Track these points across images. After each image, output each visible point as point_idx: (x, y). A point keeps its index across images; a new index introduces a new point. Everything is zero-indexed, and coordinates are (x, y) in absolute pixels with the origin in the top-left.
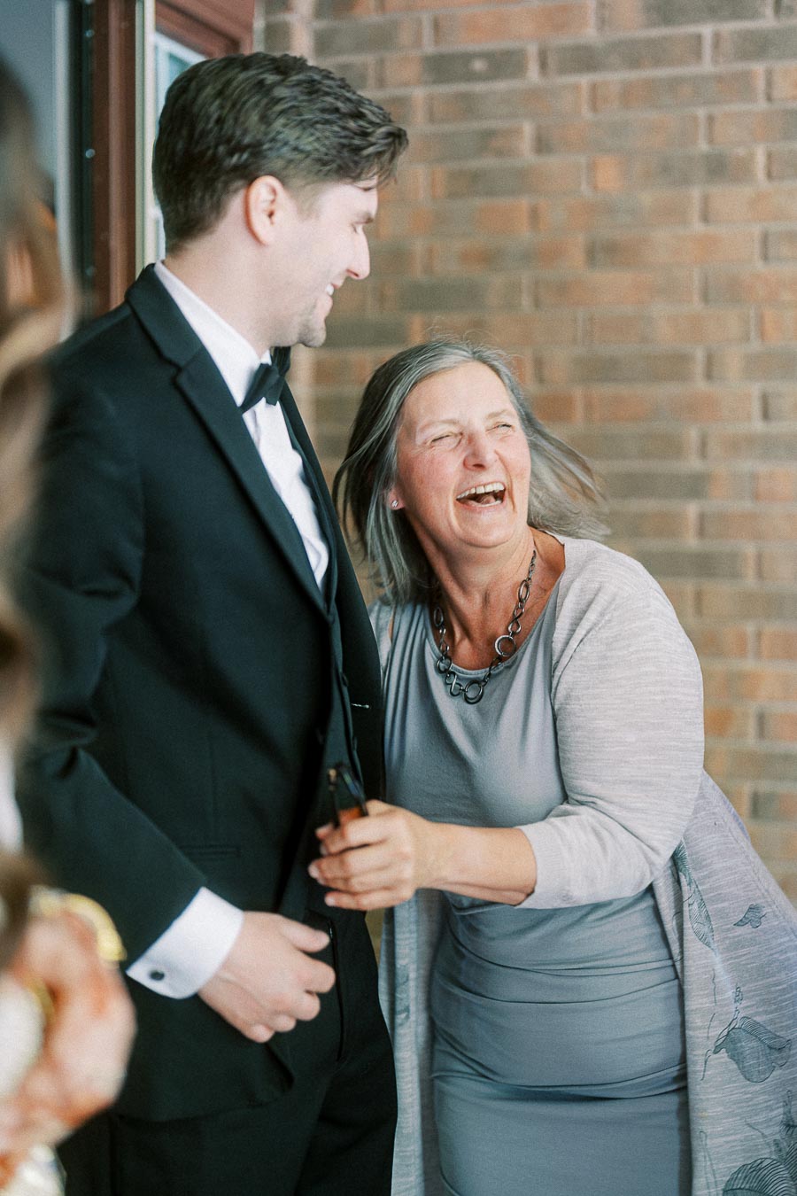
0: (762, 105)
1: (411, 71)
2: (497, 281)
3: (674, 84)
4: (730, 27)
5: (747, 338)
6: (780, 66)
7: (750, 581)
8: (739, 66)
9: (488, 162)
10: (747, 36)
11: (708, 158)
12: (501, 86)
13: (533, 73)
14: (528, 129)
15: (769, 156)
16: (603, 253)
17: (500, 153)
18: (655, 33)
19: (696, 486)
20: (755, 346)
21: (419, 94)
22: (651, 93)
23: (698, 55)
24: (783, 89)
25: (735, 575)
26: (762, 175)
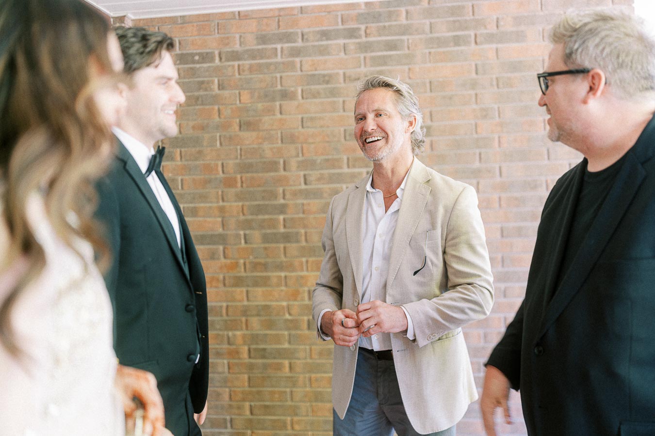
0: (299, 73)
2: (207, 136)
3: (268, 65)
4: (286, 45)
5: (298, 156)
6: (305, 59)
7: (304, 244)
8: (290, 59)
9: (202, 93)
10: (292, 48)
11: (281, 91)
12: (205, 65)
13: (217, 61)
14: (216, 81)
15: (302, 91)
16: (246, 125)
17: (206, 90)
18: (260, 47)
19: (282, 209)
20: (300, 158)
22: (259, 68)
23: (276, 55)
24: (306, 67)
25: (298, 241)
26: (300, 97)
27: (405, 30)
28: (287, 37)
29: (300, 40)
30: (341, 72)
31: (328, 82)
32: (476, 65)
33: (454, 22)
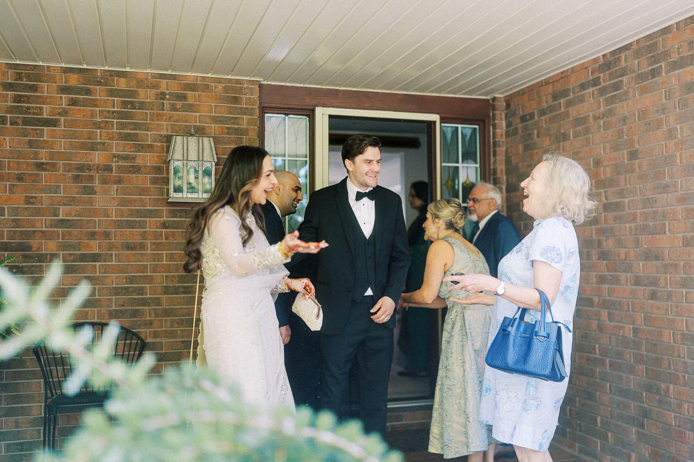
0: (571, 119)
1: (518, 121)
3: (557, 116)
4: (565, 99)
6: (572, 108)
8: (567, 109)
9: (530, 142)
10: (568, 101)
11: (563, 135)
12: (531, 122)
13: (536, 118)
14: (536, 132)
15: (573, 132)
17: (531, 139)
18: (554, 103)
21: (519, 126)
22: (554, 119)
23: (561, 107)
24: (574, 114)
26: (572, 138)
27: (623, 73)
28: (565, 93)
29: (571, 94)
30: (591, 114)
31: (584, 123)
32: (665, 91)
33: (652, 56)
